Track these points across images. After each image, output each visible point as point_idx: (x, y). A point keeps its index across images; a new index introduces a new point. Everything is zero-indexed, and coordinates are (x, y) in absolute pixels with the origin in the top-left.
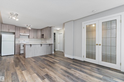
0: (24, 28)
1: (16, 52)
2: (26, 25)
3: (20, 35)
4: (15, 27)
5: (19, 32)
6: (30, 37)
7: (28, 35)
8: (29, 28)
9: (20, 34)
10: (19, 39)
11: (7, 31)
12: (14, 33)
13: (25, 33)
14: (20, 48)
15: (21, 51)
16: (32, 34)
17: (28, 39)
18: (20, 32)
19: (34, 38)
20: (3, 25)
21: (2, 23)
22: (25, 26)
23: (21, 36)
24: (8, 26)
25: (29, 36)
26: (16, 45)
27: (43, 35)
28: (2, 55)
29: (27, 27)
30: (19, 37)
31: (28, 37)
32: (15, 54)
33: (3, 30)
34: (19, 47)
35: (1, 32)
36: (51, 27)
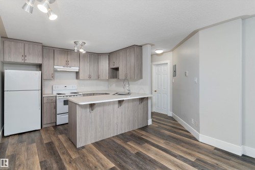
0: (67, 52)
1: (45, 122)
2: (72, 42)
3: (56, 71)
4: (40, 48)
5: (52, 61)
6: (81, 75)
7: (76, 69)
8: (81, 50)
9: (54, 69)
10: (51, 83)
11: (20, 60)
12: (39, 67)
13: (67, 64)
14: (55, 108)
15: (57, 115)
16: (85, 68)
17: (76, 81)
18: (56, 62)
19: (90, 77)
20: (7, 43)
21: (5, 38)
22: (69, 43)
23: (56, 74)
24: (21, 45)
25: (77, 73)
26: (45, 101)
27: (117, 69)
28: (5, 134)
29: (76, 48)
30: (53, 77)
31: (74, 75)
32: (44, 126)
33: (7, 59)
34: (53, 107)
35: (4, 63)
36: (141, 46)
